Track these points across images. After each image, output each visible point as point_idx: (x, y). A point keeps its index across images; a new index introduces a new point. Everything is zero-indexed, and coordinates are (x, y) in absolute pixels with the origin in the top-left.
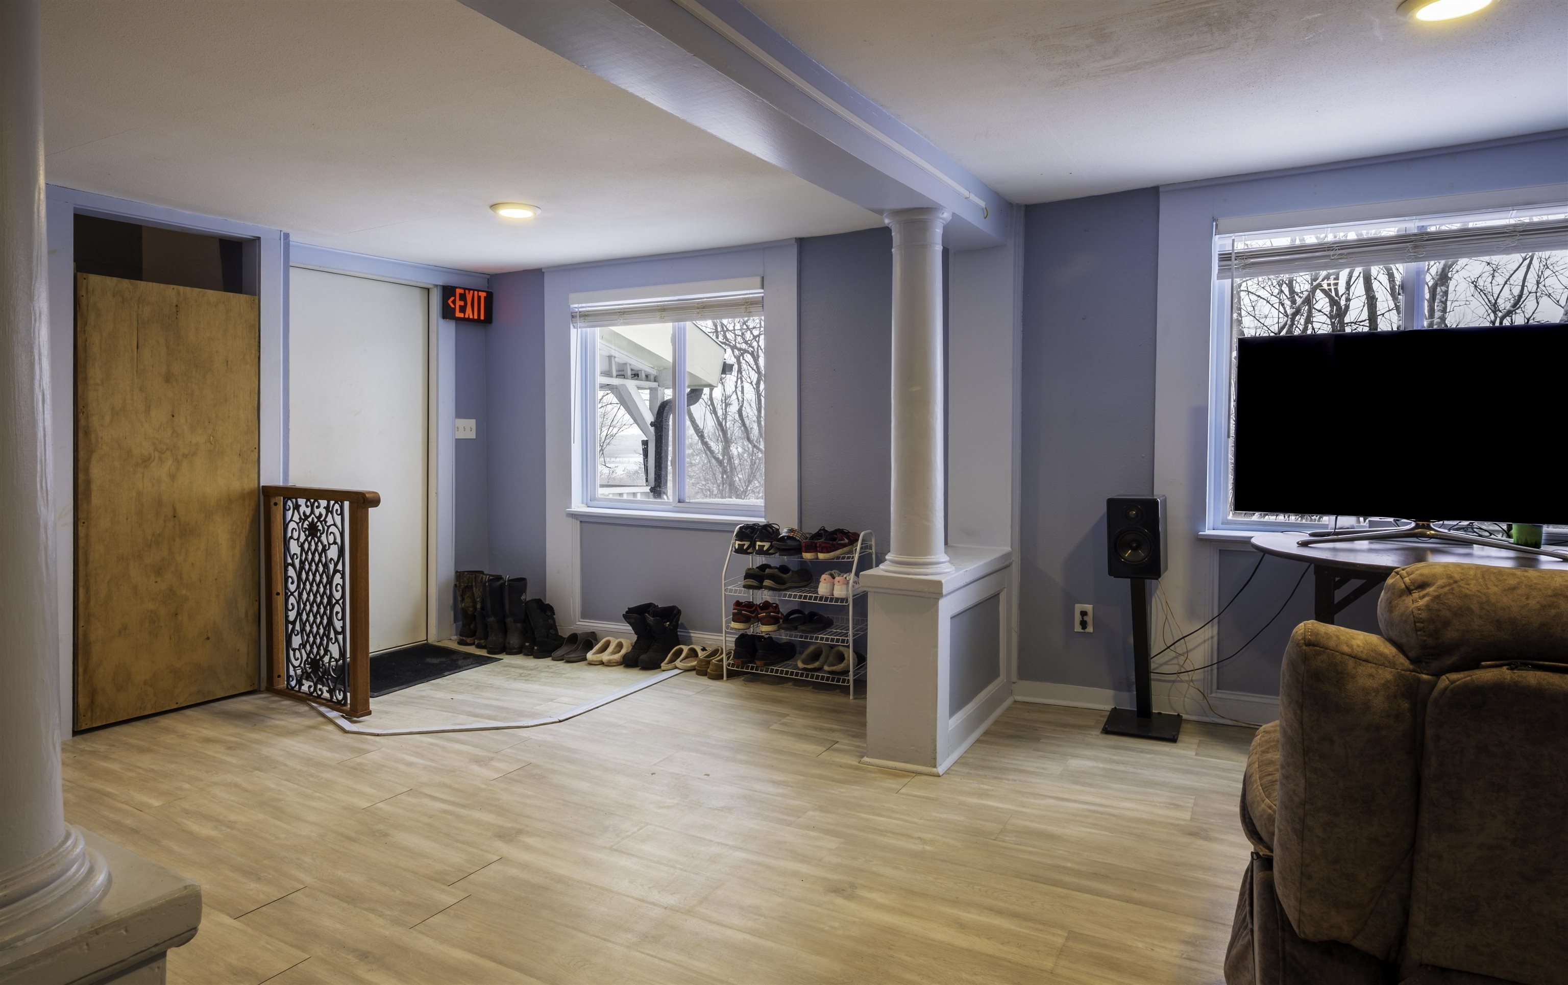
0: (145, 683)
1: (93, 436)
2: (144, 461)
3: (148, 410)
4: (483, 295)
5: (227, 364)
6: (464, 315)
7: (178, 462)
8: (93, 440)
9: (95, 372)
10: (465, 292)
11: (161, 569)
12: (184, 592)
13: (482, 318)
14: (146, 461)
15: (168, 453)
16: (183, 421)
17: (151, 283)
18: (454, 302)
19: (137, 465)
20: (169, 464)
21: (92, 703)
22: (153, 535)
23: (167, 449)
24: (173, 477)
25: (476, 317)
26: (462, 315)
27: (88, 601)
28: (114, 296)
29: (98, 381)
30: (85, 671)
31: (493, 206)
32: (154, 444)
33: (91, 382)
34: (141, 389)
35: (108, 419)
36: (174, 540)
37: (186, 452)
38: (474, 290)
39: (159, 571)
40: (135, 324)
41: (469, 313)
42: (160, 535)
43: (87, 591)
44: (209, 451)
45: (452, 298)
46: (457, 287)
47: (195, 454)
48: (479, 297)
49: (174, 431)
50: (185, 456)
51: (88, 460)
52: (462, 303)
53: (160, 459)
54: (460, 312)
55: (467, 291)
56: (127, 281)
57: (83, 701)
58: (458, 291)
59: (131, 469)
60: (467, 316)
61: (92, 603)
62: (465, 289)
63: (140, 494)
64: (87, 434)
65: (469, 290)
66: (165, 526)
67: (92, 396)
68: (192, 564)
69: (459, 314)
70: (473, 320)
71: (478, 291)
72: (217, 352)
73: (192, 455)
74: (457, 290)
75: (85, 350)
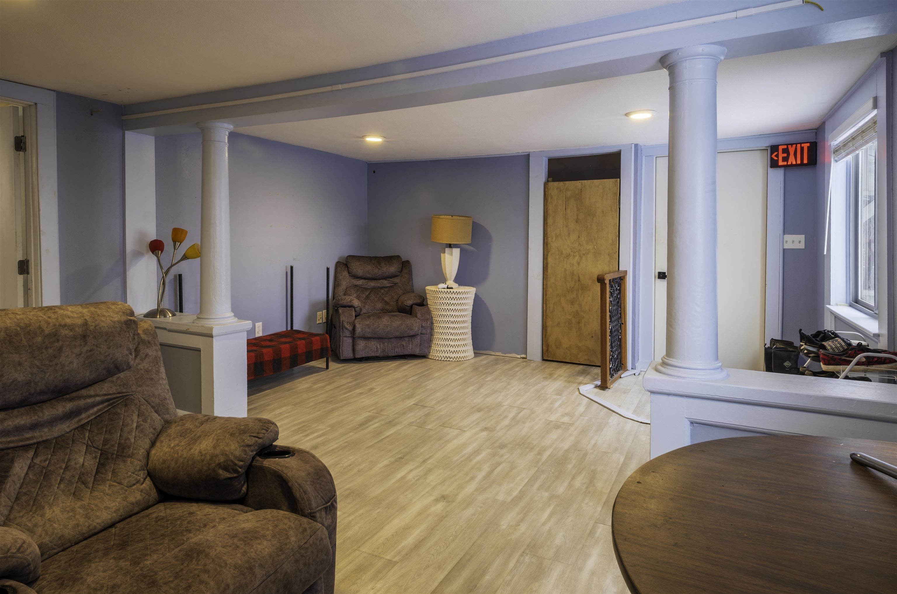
0: (567, 348)
1: (549, 246)
2: (567, 256)
3: (569, 234)
4: (806, 146)
5: (603, 213)
6: (787, 163)
7: (581, 257)
8: (549, 247)
9: (550, 221)
10: (787, 147)
11: (573, 302)
12: (582, 314)
13: (805, 161)
14: (568, 256)
15: (577, 253)
16: (583, 239)
17: (571, 182)
18: (777, 156)
19: (565, 257)
20: (577, 257)
21: (548, 350)
22: (570, 287)
23: (576, 251)
24: (579, 264)
25: (799, 162)
26: (785, 163)
27: (546, 310)
28: (557, 189)
29: (551, 224)
30: (545, 337)
31: (627, 115)
32: (571, 249)
33: (548, 224)
34: (567, 226)
35: (554, 239)
36: (579, 291)
37: (584, 253)
38: (796, 144)
39: (572, 303)
40: (565, 200)
41: (792, 160)
42: (573, 288)
43: (546, 306)
44: (594, 253)
45: (776, 153)
46: (779, 145)
47: (588, 254)
48: (802, 149)
49: (579, 244)
50: (584, 255)
51: (547, 255)
52: (785, 155)
53: (574, 255)
54: (783, 161)
55: (790, 146)
56: (562, 182)
57: (545, 348)
58: (781, 148)
59: (562, 259)
60: (789, 163)
61: (548, 311)
62: (787, 145)
63: (565, 270)
64: (547, 245)
65: (792, 145)
66: (575, 284)
67: (549, 230)
68: (586, 302)
69: (781, 163)
70: (797, 165)
71: (801, 144)
72: (598, 208)
73: (587, 254)
74: (779, 146)
75: (547, 212)
